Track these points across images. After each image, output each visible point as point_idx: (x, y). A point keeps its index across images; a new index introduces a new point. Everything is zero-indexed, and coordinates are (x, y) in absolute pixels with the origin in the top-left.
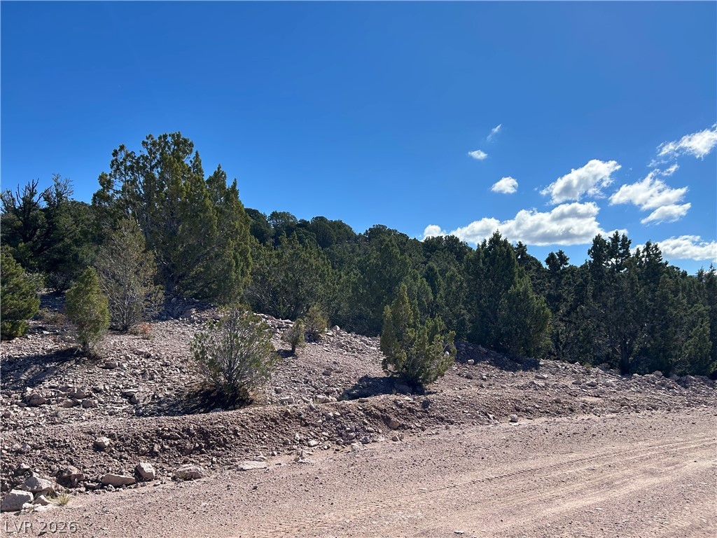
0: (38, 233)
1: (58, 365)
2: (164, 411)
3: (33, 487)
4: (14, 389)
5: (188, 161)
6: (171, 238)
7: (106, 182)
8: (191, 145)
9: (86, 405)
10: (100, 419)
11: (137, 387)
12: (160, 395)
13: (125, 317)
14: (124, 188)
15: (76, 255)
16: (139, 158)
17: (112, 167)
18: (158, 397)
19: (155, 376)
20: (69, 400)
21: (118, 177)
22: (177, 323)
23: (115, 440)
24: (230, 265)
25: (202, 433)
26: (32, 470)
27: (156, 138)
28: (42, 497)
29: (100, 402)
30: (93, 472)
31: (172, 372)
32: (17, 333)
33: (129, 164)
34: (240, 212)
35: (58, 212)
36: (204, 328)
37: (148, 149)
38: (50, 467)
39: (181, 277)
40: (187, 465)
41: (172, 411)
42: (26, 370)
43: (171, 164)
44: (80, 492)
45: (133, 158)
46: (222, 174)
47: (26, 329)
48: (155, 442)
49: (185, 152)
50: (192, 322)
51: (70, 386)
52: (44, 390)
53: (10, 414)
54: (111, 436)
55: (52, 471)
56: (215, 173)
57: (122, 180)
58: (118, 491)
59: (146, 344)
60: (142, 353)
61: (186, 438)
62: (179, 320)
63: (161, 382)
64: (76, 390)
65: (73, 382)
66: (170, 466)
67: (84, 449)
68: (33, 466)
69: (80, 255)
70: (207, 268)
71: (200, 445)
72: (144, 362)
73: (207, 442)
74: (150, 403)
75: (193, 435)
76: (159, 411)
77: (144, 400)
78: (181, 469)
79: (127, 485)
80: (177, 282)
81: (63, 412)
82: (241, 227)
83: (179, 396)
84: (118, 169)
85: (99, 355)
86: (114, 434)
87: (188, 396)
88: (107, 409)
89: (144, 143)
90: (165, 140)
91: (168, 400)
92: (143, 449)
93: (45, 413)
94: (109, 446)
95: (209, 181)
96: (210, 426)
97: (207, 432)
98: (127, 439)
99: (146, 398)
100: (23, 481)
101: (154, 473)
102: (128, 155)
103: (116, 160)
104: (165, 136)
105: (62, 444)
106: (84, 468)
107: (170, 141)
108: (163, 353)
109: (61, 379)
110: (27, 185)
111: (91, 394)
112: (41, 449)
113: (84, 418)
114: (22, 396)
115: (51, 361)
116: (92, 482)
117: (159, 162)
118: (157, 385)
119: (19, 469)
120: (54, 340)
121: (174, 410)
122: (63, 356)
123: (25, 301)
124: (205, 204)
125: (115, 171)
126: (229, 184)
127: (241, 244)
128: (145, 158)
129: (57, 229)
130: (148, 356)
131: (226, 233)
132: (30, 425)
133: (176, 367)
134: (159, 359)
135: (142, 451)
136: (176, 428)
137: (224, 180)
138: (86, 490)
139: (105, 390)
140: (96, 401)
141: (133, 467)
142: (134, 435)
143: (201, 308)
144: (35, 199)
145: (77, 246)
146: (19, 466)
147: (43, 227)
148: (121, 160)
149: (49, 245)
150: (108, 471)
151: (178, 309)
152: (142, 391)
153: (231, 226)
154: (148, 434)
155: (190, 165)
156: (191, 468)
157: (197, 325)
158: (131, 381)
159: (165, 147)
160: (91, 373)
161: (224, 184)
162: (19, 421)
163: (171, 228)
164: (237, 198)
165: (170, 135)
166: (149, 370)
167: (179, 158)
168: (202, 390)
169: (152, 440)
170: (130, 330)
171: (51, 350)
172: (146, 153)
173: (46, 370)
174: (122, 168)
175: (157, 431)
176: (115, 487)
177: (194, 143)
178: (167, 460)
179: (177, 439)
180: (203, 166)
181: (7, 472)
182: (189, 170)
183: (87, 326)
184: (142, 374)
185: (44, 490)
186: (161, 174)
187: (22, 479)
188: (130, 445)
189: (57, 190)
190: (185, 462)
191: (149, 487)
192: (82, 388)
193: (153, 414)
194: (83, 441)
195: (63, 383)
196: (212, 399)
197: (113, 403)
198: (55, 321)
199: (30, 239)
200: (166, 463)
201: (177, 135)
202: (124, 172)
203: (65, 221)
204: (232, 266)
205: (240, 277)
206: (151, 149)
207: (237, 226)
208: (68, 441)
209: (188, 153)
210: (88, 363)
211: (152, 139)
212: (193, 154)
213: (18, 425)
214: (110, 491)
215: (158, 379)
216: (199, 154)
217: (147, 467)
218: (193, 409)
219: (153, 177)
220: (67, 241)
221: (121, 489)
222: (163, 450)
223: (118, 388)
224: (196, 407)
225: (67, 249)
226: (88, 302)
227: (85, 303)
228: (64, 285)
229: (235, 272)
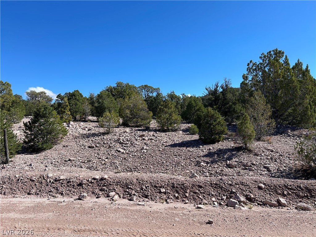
0: (220, 102)
1: (237, 153)
2: (284, 176)
3: (238, 199)
4: (223, 161)
5: (282, 61)
6: (276, 97)
7: (245, 77)
8: (283, 53)
9: (250, 170)
10: (256, 176)
11: (270, 164)
12: (281, 169)
13: (259, 134)
14: (252, 79)
15: (234, 109)
16: (259, 64)
17: (247, 71)
18: (280, 170)
19: (277, 160)
20: (243, 167)
21: (250, 74)
22: (282, 137)
23: (266, 186)
24: (307, 108)
25: (308, 189)
26: (236, 192)
27: (266, 54)
28: (242, 204)
29: (255, 169)
30: (259, 198)
31: (285, 159)
32: (220, 140)
33: (254, 68)
34: (311, 81)
35: (226, 92)
36: (296, 139)
37: (262, 59)
38: (243, 193)
39: (281, 115)
40: (301, 203)
41: (288, 177)
42: (226, 154)
43: (273, 64)
44: (255, 205)
45: (256, 65)
46: (300, 63)
47: (223, 138)
48: (285, 190)
49: (280, 57)
50: (289, 136)
51: (243, 161)
52: (233, 162)
53: (223, 170)
54: (264, 184)
55: (244, 194)
56: (296, 63)
57: (252, 75)
58: (271, 208)
59: (271, 146)
60: (269, 149)
61: (299, 190)
62: (282, 135)
63: (280, 163)
64: (245, 163)
65: (243, 160)
66: (293, 202)
67: (254, 187)
68: (237, 191)
69: (236, 109)
70: (294, 110)
71: (307, 195)
72: (271, 154)
73: (311, 194)
74: (277, 172)
75: (302, 190)
76: (282, 176)
77: (274, 170)
78: (299, 205)
79: (275, 207)
80: (279, 118)
81: (242, 172)
82: (312, 88)
83: (291, 171)
84: (250, 71)
85: (252, 149)
86: (265, 183)
87: (295, 171)
88: (259, 172)
89: (260, 57)
90: (270, 54)
91: (285, 172)
92: (279, 192)
93: (235, 171)
94: (264, 188)
95: (293, 68)
96: (311, 186)
97: (310, 189)
98: (272, 186)
99: (274, 169)
100: (234, 196)
101: (286, 204)
102: (254, 64)
103: (249, 67)
104: (270, 52)
105: (246, 184)
106: (256, 195)
107: (272, 54)
108: (279, 150)
109: (239, 158)
110: (215, 84)
111: (251, 165)
112: (238, 185)
113: (250, 175)
114: (226, 164)
115: (234, 151)
116: (260, 202)
117: (268, 65)
118: (279, 164)
119: (232, 191)
120: (234, 143)
121: (289, 177)
122: (238, 149)
123: (222, 128)
124: (292, 80)
125: (249, 72)
126: (304, 67)
127: (313, 97)
128: (261, 64)
129: (226, 99)
130: (272, 151)
131: (304, 92)
132: (231, 175)
133: (286, 157)
134: (277, 153)
135: (279, 193)
136: (294, 185)
137: (301, 66)
138: (258, 205)
139: (257, 164)
140: (254, 169)
141: (276, 199)
142: (274, 185)
143: (293, 129)
144: (218, 89)
145: (234, 105)
146: (232, 190)
147: (222, 99)
148: (251, 67)
149: (224, 106)
150: (266, 199)
151: (281, 130)
152: (273, 166)
153: (307, 88)
154: (280, 186)
155: (283, 63)
156: (305, 205)
157: (292, 138)
158: (266, 161)
159: (270, 57)
160: (250, 157)
161: (302, 68)
162: (227, 173)
163: (275, 93)
164: (309, 73)
165: (272, 51)
166: (274, 157)
167: (277, 61)
168: (302, 169)
169: (283, 189)
170: (261, 139)
171: (233, 147)
172: (261, 62)
173: (233, 154)
174: (252, 70)
175: (285, 185)
176: (270, 206)
177: (284, 52)
178: (291, 199)
179: (295, 190)
180: (290, 62)
181: (228, 192)
182: (283, 65)
183: (246, 138)
184: (271, 159)
185: (242, 201)
186: (269, 70)
187: (233, 195)
188: (273, 189)
189: (226, 84)
190: (300, 202)
191: (284, 209)
192: (248, 163)
193: (279, 177)
194: (253, 185)
195: (240, 160)
196: (308, 174)
197: (260, 170)
198: (232, 135)
199: (217, 104)
200: (291, 200)
201: (276, 50)
202: (252, 72)
203: (229, 96)
204: (308, 108)
205: (313, 113)
206: (263, 59)
207: (310, 88)
208: (248, 183)
209: (281, 57)
210: (248, 152)
211: (264, 55)
212: (284, 57)
213: (227, 175)
214: (268, 207)
215: (279, 162)
216: (287, 56)
217: (283, 200)
218: (299, 177)
219: (265, 71)
220: (231, 103)
221: (272, 208)
222: (289, 194)
223: (262, 164)
224: (301, 177)
225: (231, 106)
226: (247, 127)
227: (245, 128)
228: (232, 121)
229: (310, 111)
